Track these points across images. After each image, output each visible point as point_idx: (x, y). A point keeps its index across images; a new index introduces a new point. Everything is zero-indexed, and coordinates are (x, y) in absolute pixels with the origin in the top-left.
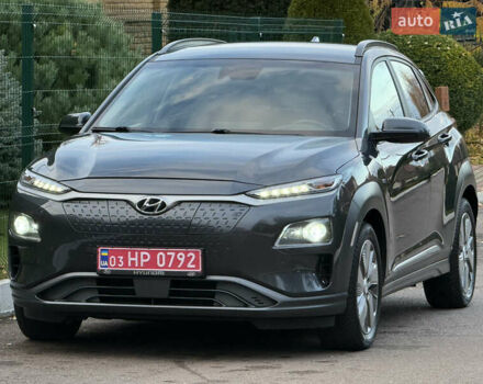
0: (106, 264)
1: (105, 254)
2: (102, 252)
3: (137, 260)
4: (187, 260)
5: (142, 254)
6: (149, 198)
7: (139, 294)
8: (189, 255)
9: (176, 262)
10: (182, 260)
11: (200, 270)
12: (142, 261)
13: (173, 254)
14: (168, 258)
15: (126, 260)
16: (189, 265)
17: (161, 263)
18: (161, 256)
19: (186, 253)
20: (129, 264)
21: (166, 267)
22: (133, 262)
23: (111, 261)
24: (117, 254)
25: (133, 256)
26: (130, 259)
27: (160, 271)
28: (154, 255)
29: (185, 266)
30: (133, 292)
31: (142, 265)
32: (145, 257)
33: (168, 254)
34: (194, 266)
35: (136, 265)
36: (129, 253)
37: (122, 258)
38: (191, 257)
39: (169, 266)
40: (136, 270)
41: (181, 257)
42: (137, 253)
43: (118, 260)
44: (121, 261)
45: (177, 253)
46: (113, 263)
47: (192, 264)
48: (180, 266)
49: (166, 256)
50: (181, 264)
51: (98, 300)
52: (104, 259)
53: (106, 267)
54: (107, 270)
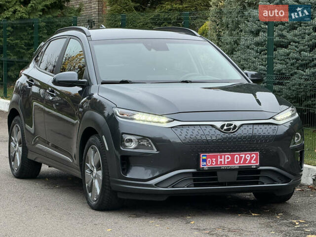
0: (205, 164)
1: (205, 158)
2: (203, 157)
3: (223, 160)
4: (252, 158)
5: (226, 156)
6: (226, 123)
7: (220, 181)
8: (252, 156)
9: (245, 160)
10: (249, 158)
11: (258, 164)
12: (226, 160)
13: (244, 156)
14: (241, 158)
15: (217, 161)
16: (252, 162)
17: (237, 161)
18: (237, 157)
19: (251, 155)
20: (219, 163)
21: (239, 163)
22: (221, 162)
23: (208, 162)
24: (211, 157)
25: (221, 158)
26: (219, 160)
27: (237, 166)
28: (233, 157)
29: (250, 162)
30: (216, 179)
31: (226, 163)
32: (228, 158)
33: (241, 155)
34: (255, 162)
35: (223, 163)
36: (219, 156)
37: (214, 159)
38: (254, 156)
39: (241, 163)
40: (223, 166)
41: (248, 157)
42: (223, 156)
43: (212, 161)
44: (214, 161)
45: (246, 155)
46: (209, 163)
47: (254, 161)
48: (247, 162)
49: (240, 157)
50: (248, 161)
51: (193, 186)
52: (204, 160)
53: (205, 165)
54: (206, 168)
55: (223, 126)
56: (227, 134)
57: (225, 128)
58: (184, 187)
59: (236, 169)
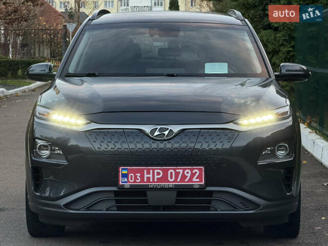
0: (126, 180)
1: (125, 172)
2: (123, 171)
3: (152, 176)
4: (193, 175)
5: (156, 171)
6: (159, 127)
7: (151, 203)
8: (194, 172)
9: (184, 177)
10: (189, 175)
11: (203, 183)
12: (156, 177)
13: (181, 171)
14: (177, 174)
15: (142, 177)
16: (194, 179)
17: (171, 178)
18: (171, 173)
19: (192, 170)
20: (145, 180)
21: (175, 181)
22: (148, 178)
23: (129, 178)
24: (135, 172)
25: (148, 173)
26: (146, 176)
27: (171, 185)
28: (165, 172)
29: (191, 180)
30: (146, 201)
31: (156, 180)
32: (158, 173)
33: (177, 171)
34: (198, 180)
35: (151, 181)
36: (145, 171)
37: (139, 175)
38: (196, 172)
39: (178, 180)
40: (151, 185)
41: (188, 173)
42: (151, 171)
43: (136, 177)
44: (138, 177)
45: (184, 170)
46: (131, 180)
47: (197, 178)
48: (186, 180)
49: (176, 172)
50: (188, 178)
51: (116, 209)
52: (124, 176)
53: (126, 182)
54: (127, 185)
55: (153, 131)
56: (159, 142)
57: (157, 133)
58: (102, 210)
59: (171, 188)
